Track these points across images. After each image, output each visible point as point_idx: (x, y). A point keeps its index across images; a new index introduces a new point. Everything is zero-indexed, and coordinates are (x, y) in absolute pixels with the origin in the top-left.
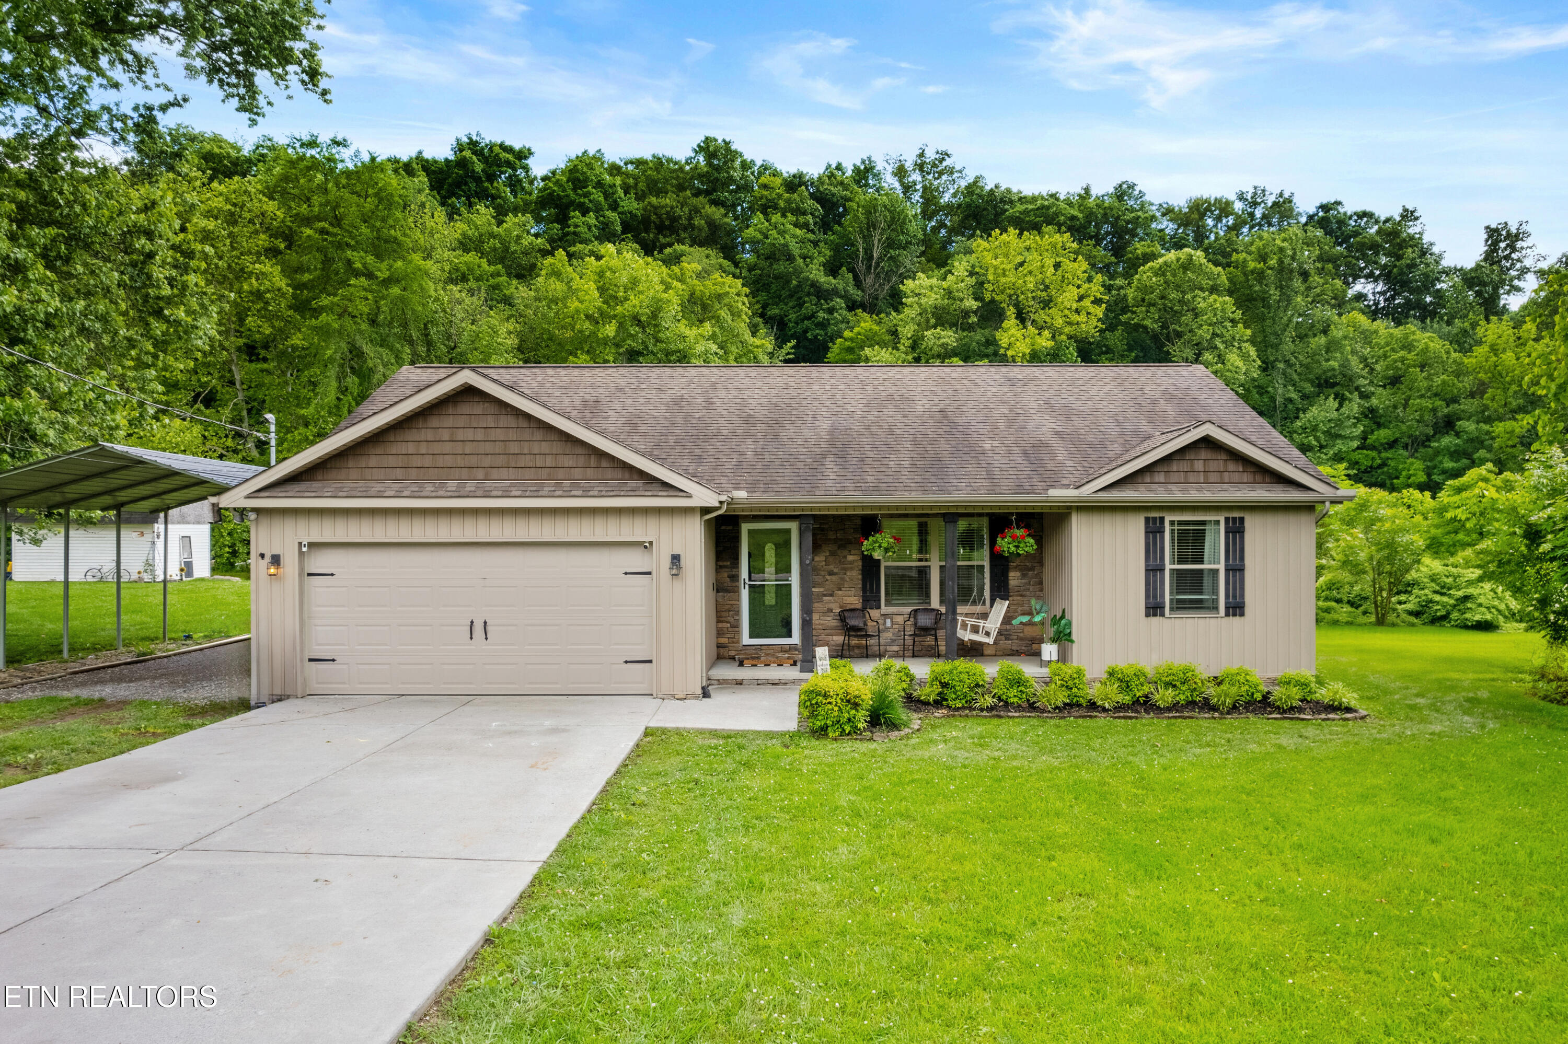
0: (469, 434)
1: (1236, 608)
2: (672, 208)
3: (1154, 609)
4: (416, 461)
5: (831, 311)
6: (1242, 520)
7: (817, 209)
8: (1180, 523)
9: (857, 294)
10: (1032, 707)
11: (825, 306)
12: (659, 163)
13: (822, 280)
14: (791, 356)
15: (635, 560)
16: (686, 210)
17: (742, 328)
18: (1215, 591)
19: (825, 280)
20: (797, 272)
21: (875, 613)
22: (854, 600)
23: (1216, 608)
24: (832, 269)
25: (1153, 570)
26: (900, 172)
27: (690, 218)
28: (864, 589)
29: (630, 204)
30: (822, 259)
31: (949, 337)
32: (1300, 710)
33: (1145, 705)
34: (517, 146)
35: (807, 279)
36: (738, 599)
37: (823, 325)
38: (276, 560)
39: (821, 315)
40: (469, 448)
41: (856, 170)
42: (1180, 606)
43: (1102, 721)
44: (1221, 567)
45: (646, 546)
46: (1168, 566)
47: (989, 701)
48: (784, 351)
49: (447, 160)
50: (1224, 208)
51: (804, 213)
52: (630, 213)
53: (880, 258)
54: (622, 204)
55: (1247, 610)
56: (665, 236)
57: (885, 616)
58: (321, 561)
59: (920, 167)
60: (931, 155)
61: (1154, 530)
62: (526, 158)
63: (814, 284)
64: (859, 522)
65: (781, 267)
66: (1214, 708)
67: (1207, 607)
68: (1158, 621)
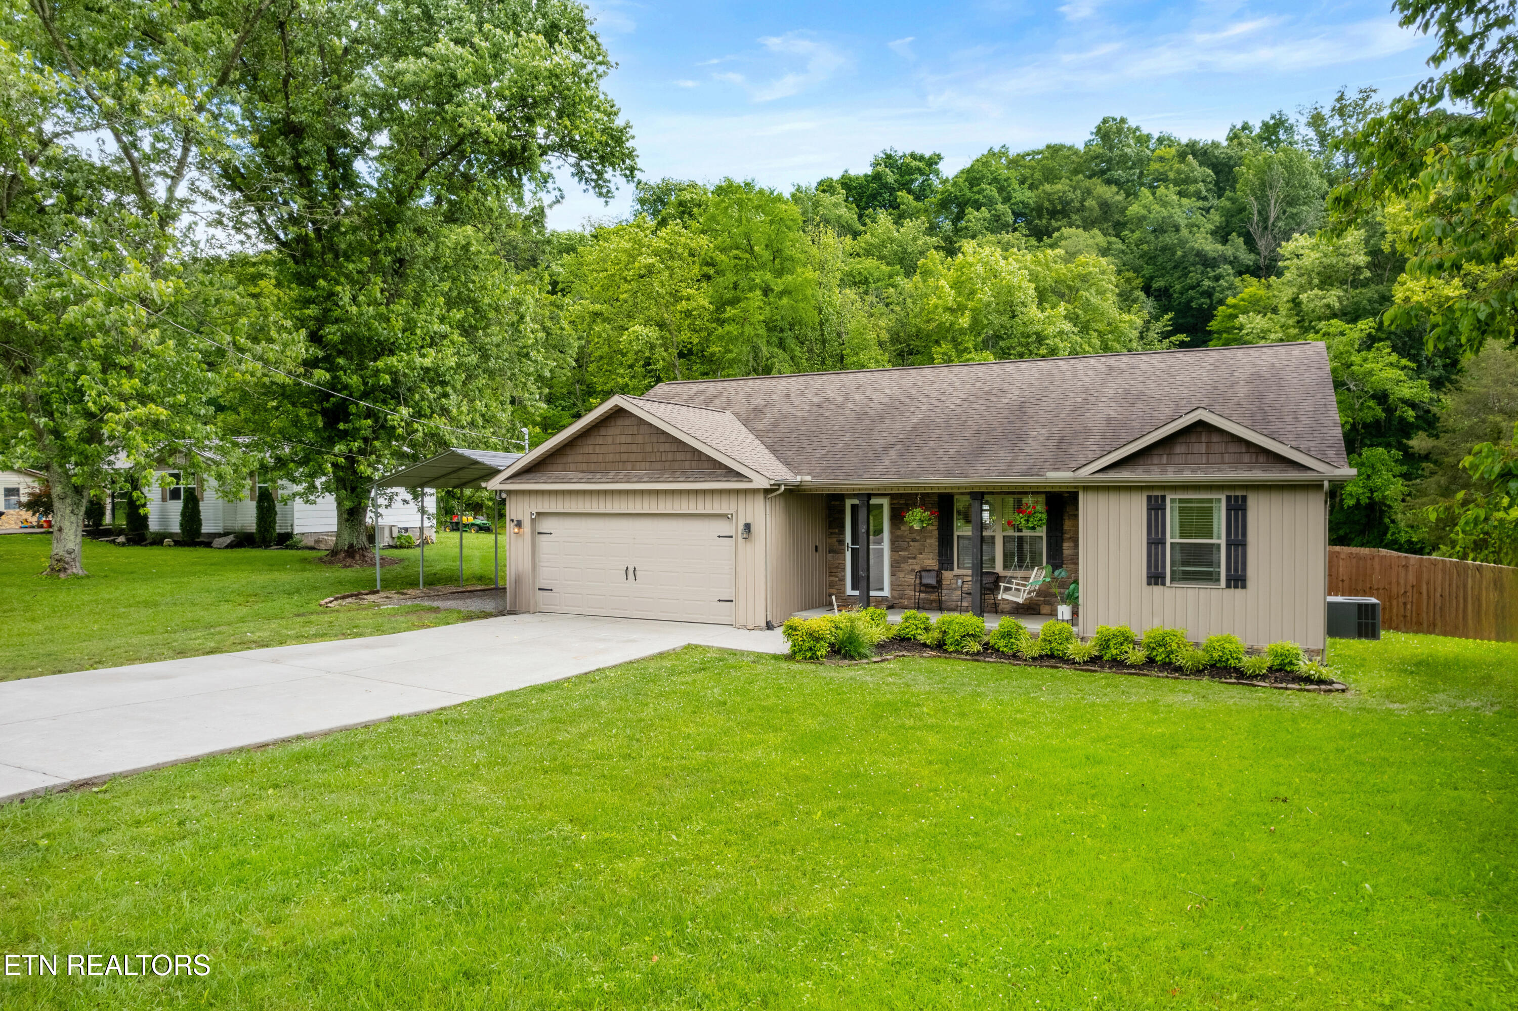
1: (1237, 580)
2: (1064, 192)
3: (1155, 578)
4: (594, 458)
5: (1217, 278)
6: (1244, 498)
7: (1208, 176)
8: (1181, 501)
9: (1248, 258)
10: (1015, 656)
11: (1212, 274)
12: (1054, 150)
13: (1208, 248)
14: (1169, 328)
15: (724, 528)
16: (1078, 192)
17: (1109, 305)
18: (1218, 565)
19: (1211, 247)
20: (1182, 243)
21: (947, 574)
22: (932, 562)
23: (1218, 580)
24: (1221, 236)
25: (1155, 542)
26: (1317, 121)
27: (1083, 200)
28: (940, 554)
29: (1023, 195)
30: (1210, 227)
31: (1333, 297)
34: (927, 155)
35: (1193, 249)
36: (844, 559)
37: (1209, 294)
38: (519, 524)
39: (1206, 283)
41: (1265, 125)
42: (1181, 577)
43: (1066, 671)
44: (1223, 542)
45: (725, 518)
46: (1169, 541)
47: (976, 647)
48: (1160, 324)
49: (866, 176)
51: (1195, 181)
52: (1022, 203)
53: (1278, 218)
54: (1014, 195)
55: (1249, 583)
56: (1057, 220)
57: (957, 577)
58: (546, 525)
59: (1341, 112)
60: (1352, 95)
61: (1156, 508)
62: (936, 163)
63: (1199, 254)
64: (936, 499)
65: (1169, 239)
66: (1179, 669)
67: (1210, 578)
68: (1158, 589)
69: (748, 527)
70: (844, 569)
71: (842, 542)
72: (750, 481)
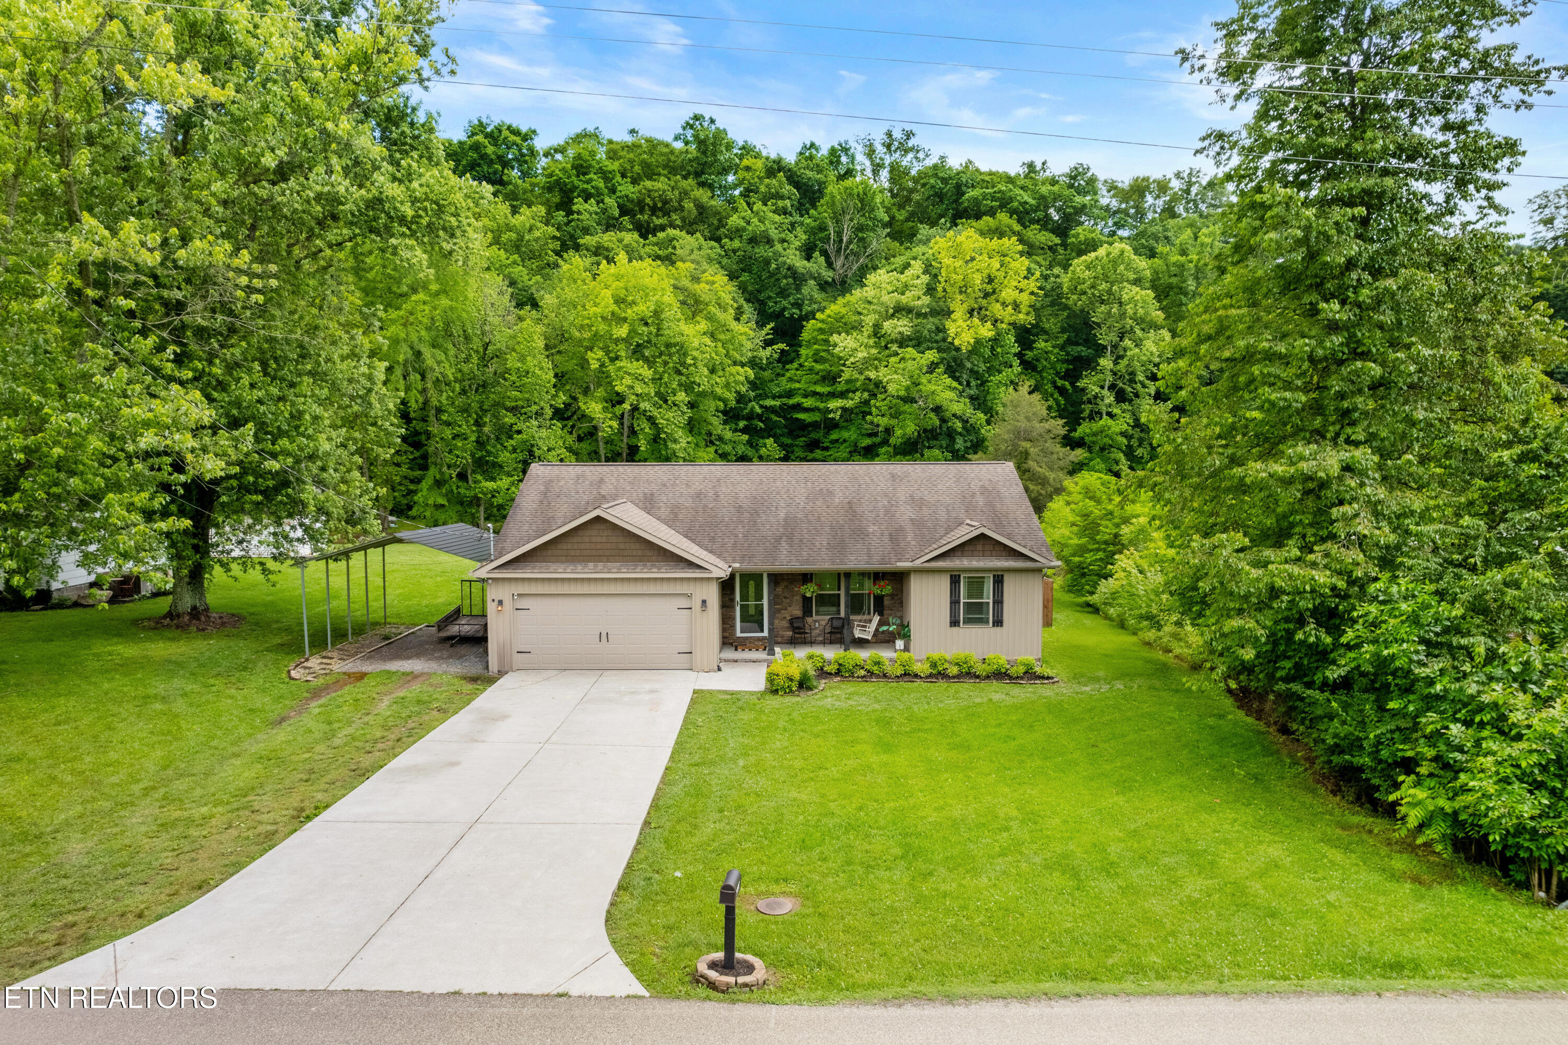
0: (599, 539)
1: (998, 622)
2: (664, 191)
3: (954, 623)
4: (572, 553)
6: (1002, 577)
7: (794, 194)
8: (970, 578)
9: (828, 275)
10: (885, 676)
11: (800, 287)
12: (652, 146)
13: (798, 265)
14: (771, 337)
15: (684, 603)
16: (677, 193)
17: (727, 317)
18: (988, 613)
19: (800, 264)
20: (777, 255)
21: (809, 620)
22: (798, 612)
23: (988, 622)
24: (808, 252)
25: (954, 602)
26: (870, 153)
27: (681, 200)
28: (804, 607)
29: (627, 189)
30: (798, 244)
31: (904, 325)
32: (1022, 678)
33: (942, 675)
35: (785, 263)
36: (734, 611)
37: (798, 304)
38: (501, 603)
39: (797, 295)
40: (598, 546)
41: (833, 151)
42: (968, 621)
43: (918, 683)
44: (991, 601)
45: (689, 596)
46: (962, 601)
47: (863, 673)
48: (764, 332)
49: (461, 143)
50: (1163, 187)
51: (782, 198)
52: (627, 196)
53: (850, 242)
54: (619, 188)
55: (1005, 623)
56: (658, 217)
57: (815, 621)
58: (523, 604)
59: (888, 145)
60: (897, 134)
61: (955, 581)
62: (531, 139)
63: (791, 268)
65: (762, 251)
66: (978, 677)
67: (983, 621)
68: (955, 629)
69: (704, 602)
70: (734, 619)
71: (732, 600)
72: (711, 572)
